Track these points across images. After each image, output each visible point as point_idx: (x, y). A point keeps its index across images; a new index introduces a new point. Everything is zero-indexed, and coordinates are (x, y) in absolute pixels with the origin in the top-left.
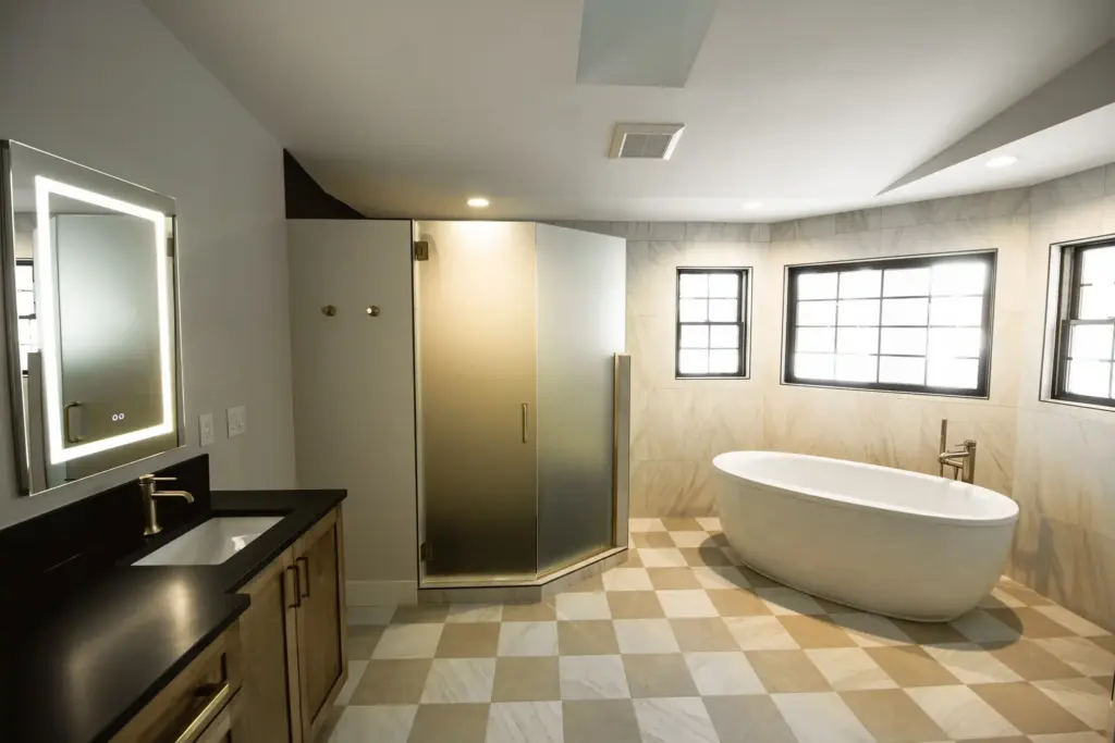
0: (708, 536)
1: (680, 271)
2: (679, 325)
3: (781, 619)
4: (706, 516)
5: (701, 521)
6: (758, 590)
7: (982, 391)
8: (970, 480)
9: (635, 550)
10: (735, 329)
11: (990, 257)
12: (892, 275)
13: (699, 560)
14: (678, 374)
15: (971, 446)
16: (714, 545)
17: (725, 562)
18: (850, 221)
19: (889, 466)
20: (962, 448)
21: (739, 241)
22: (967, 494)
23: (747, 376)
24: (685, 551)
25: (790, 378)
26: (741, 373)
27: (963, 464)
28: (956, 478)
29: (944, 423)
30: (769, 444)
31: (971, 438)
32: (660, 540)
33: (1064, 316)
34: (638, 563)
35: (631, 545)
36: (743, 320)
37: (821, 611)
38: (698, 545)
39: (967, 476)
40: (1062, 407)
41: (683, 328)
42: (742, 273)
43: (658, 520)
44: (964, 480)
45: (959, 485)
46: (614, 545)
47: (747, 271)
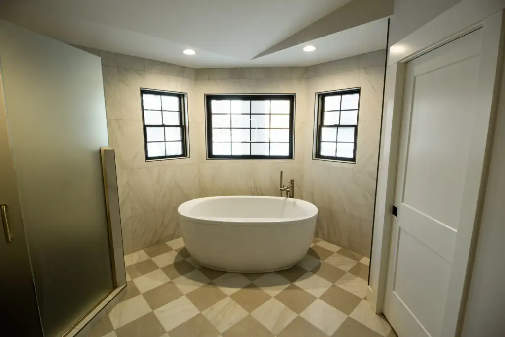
0: (176, 253)
1: (143, 92)
2: (145, 127)
3: (233, 296)
4: (172, 239)
5: (169, 243)
6: (215, 281)
7: (290, 157)
8: (293, 197)
9: (132, 282)
10: (179, 129)
11: (291, 98)
12: (255, 103)
13: (175, 272)
14: (147, 158)
15: (293, 182)
16: (182, 259)
17: (191, 268)
18: (236, 73)
19: (258, 195)
20: (289, 184)
21: (178, 76)
22: (294, 204)
23: (188, 157)
24: (166, 270)
25: (210, 156)
26: (185, 154)
27: (290, 190)
28: (287, 197)
29: (281, 172)
30: (203, 193)
31: (292, 178)
32: (146, 267)
33: (319, 124)
34: (136, 292)
35: (128, 279)
36: (184, 124)
37: (248, 282)
38: (172, 262)
39: (292, 196)
40: (321, 162)
41: (148, 129)
42: (181, 96)
43: (142, 251)
44: (290, 197)
45: (289, 199)
46: (115, 287)
47: (184, 96)
